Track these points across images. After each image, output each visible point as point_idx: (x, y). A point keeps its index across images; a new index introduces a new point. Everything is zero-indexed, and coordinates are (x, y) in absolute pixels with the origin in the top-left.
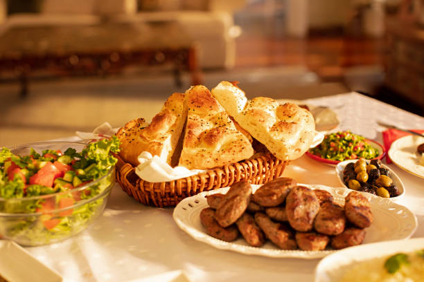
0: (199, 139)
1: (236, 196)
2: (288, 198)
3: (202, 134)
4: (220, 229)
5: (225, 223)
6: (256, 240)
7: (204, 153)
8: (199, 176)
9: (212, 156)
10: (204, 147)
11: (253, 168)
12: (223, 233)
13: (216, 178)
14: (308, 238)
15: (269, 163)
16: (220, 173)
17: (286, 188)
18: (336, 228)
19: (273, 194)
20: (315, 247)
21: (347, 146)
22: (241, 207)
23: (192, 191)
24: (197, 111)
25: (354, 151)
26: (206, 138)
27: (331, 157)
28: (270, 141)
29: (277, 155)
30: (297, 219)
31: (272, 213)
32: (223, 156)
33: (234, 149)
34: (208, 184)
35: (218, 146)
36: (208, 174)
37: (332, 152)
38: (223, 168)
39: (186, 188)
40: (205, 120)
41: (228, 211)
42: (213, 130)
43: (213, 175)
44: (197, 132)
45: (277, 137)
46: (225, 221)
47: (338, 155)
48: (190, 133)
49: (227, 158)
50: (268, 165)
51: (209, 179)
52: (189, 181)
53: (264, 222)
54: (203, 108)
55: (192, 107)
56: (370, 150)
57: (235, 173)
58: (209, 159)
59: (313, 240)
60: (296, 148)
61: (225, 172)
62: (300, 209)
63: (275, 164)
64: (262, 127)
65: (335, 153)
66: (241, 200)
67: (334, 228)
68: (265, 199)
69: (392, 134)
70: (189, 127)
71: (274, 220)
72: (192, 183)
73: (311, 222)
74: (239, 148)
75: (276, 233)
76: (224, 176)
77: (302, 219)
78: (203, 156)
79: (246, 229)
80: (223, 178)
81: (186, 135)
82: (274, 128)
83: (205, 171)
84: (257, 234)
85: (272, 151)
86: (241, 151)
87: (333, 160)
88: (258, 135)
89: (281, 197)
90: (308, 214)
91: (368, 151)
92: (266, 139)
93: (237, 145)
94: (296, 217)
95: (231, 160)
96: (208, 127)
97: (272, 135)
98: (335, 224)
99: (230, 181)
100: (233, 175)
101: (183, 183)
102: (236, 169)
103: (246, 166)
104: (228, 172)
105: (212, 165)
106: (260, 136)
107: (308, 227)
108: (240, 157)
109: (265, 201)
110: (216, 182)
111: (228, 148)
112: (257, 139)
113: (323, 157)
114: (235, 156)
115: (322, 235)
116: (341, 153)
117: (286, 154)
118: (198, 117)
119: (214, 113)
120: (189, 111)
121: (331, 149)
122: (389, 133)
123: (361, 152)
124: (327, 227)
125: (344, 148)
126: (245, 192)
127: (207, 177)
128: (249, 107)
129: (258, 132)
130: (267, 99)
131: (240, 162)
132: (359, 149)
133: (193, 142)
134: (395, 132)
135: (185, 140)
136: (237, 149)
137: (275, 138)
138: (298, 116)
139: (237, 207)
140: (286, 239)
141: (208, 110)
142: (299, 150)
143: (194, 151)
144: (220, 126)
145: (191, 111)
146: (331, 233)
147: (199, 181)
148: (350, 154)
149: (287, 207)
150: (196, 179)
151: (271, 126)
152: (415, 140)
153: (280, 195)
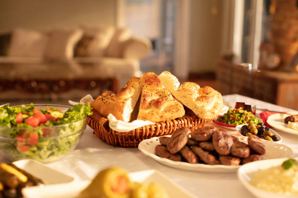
0: (150, 104)
1: (180, 135)
2: (213, 136)
3: (151, 101)
4: (170, 155)
5: (174, 151)
6: (194, 160)
7: (153, 112)
8: (150, 126)
9: (159, 114)
10: (153, 109)
11: (184, 124)
12: (173, 157)
13: (161, 128)
14: (228, 158)
15: (194, 121)
16: (164, 125)
17: (211, 130)
18: (245, 153)
19: (204, 133)
20: (233, 164)
21: (241, 117)
22: (184, 141)
23: (146, 135)
24: (149, 87)
25: (245, 120)
26: (154, 103)
27: (231, 123)
28: (195, 107)
29: (200, 116)
30: (221, 147)
31: (203, 145)
32: (166, 114)
33: (173, 110)
34: (156, 131)
35: (162, 108)
36: (156, 125)
37: (231, 120)
38: (166, 122)
39: (142, 133)
40: (153, 94)
41: (176, 144)
42: (159, 99)
43: (159, 126)
44: (149, 100)
45: (199, 104)
46: (174, 150)
47: (236, 122)
48: (144, 100)
49: (168, 116)
50: (193, 123)
51: (156, 128)
52: (144, 129)
53: (199, 150)
54: (152, 85)
55: (145, 85)
56: (255, 120)
57: (173, 126)
58: (157, 116)
59: (231, 159)
60: (212, 112)
61: (167, 125)
62: (222, 142)
63: (198, 123)
64: (190, 98)
65: (233, 121)
66: (184, 137)
67: (244, 153)
68: (200, 136)
69: (266, 114)
70: (144, 96)
71: (204, 150)
72: (146, 130)
73: (229, 149)
74: (176, 110)
75: (208, 156)
76: (166, 127)
77: (224, 147)
78: (153, 114)
79: (188, 153)
80: (165, 129)
81: (142, 101)
82: (198, 99)
83: (154, 123)
84: (195, 157)
85: (196, 113)
86: (177, 111)
87: (233, 124)
88: (187, 103)
89: (209, 135)
90: (227, 144)
91: (254, 120)
92: (192, 106)
93: (175, 107)
94: (220, 146)
95: (170, 117)
96: (156, 97)
97: (196, 103)
98: (244, 150)
99: (169, 131)
100: (172, 128)
101: (140, 129)
102: (174, 123)
103: (180, 122)
104: (168, 124)
105: (159, 120)
106: (189, 104)
107: (227, 152)
108: (176, 116)
109: (199, 137)
110: (161, 131)
111: (168, 110)
112: (187, 106)
113: (225, 124)
114: (174, 114)
115: (236, 157)
116: (237, 121)
117: (205, 115)
118: (149, 91)
119: (159, 89)
120: (143, 88)
121: (231, 119)
122: (264, 113)
123: (250, 120)
124: (240, 152)
125: (239, 118)
126: (186, 133)
127: (156, 126)
128: (181, 87)
129: (187, 102)
130: (192, 83)
131: (177, 119)
132: (249, 118)
133: (146, 106)
134: (268, 113)
135: (141, 105)
136: (175, 110)
137: (198, 105)
138: (212, 93)
139: (182, 140)
140: (214, 160)
141: (155, 87)
142: (214, 113)
143: (147, 111)
144: (163, 97)
145: (145, 87)
146: (241, 156)
147: (150, 129)
148: (243, 121)
149: (213, 140)
150: (148, 128)
151: (196, 98)
152: (282, 116)
153: (208, 134)
